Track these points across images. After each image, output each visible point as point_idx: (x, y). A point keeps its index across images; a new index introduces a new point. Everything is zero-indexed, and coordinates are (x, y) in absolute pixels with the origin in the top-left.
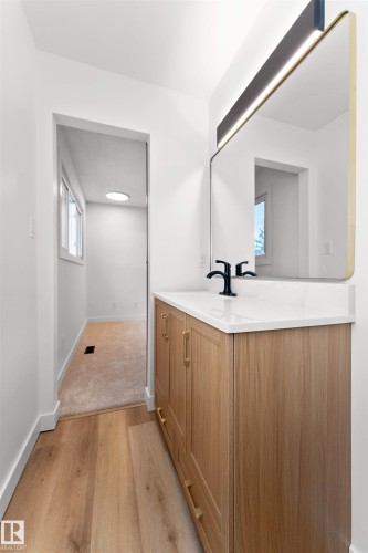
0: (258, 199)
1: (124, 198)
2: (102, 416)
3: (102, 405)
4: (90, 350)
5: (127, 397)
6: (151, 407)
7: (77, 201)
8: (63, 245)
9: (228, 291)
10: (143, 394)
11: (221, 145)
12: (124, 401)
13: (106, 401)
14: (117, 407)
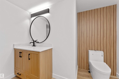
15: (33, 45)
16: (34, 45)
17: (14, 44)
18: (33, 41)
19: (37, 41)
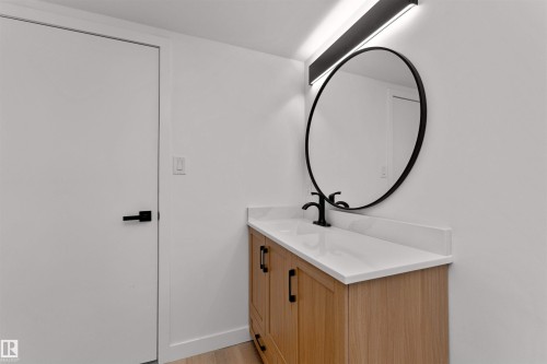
15: (317, 220)
16: (322, 221)
17: (250, 207)
18: (316, 199)
19: (337, 199)
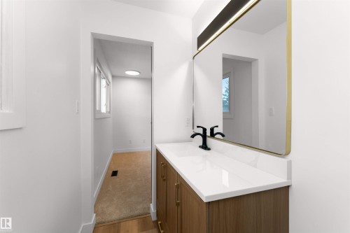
0: (224, 76)
1: (137, 74)
2: (122, 224)
3: (122, 216)
4: (115, 173)
5: (139, 209)
6: (154, 218)
7: (106, 78)
8: (97, 109)
9: (205, 146)
10: (149, 208)
11: (200, 49)
12: (137, 212)
13: (125, 213)
14: (132, 217)
